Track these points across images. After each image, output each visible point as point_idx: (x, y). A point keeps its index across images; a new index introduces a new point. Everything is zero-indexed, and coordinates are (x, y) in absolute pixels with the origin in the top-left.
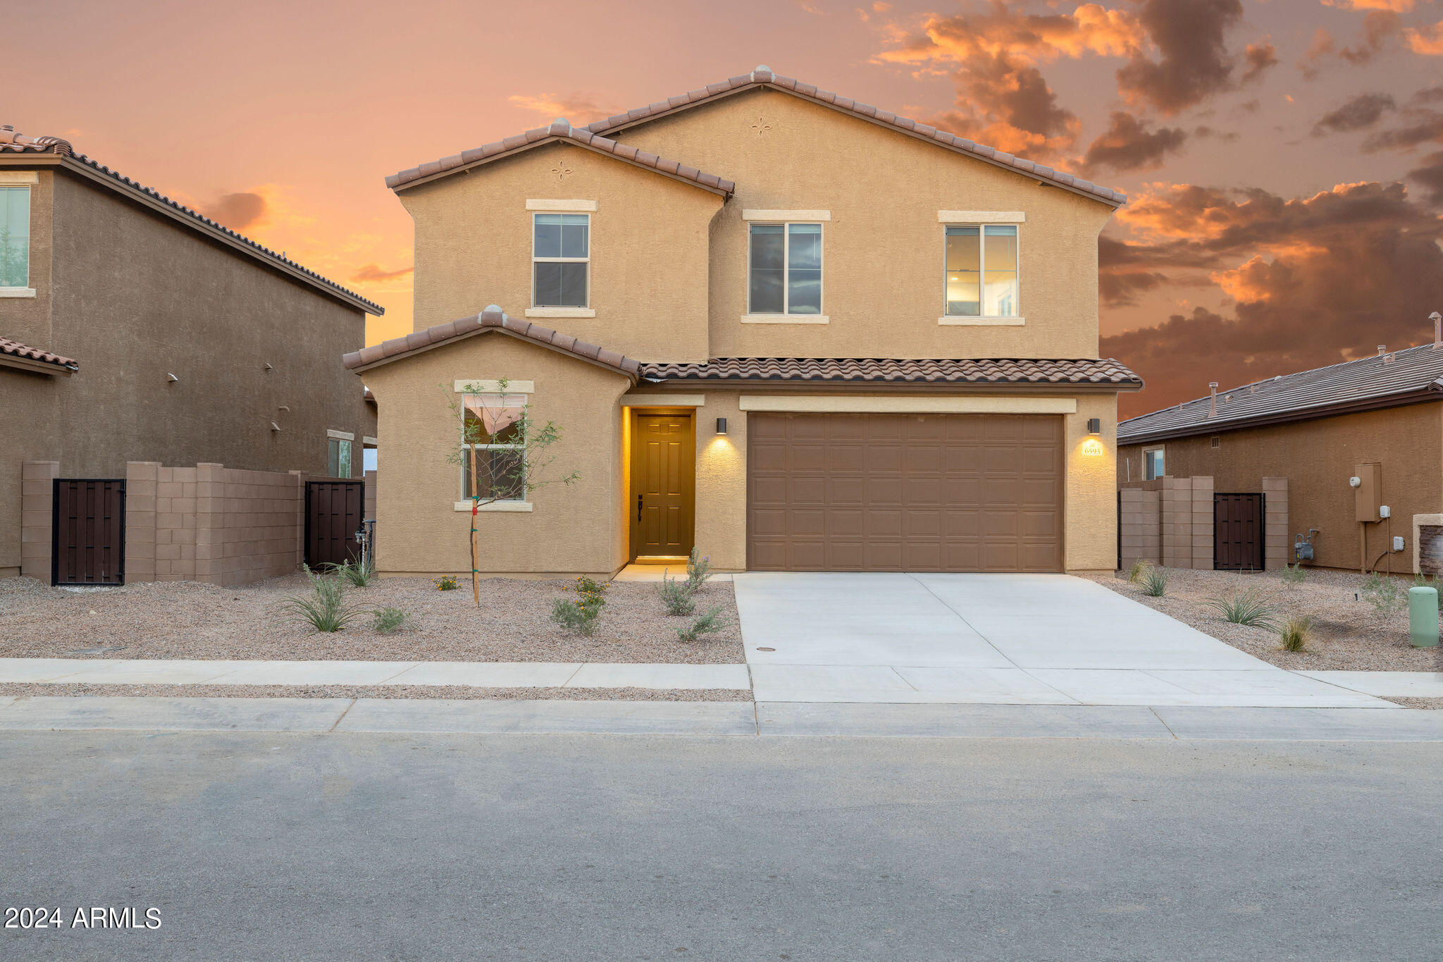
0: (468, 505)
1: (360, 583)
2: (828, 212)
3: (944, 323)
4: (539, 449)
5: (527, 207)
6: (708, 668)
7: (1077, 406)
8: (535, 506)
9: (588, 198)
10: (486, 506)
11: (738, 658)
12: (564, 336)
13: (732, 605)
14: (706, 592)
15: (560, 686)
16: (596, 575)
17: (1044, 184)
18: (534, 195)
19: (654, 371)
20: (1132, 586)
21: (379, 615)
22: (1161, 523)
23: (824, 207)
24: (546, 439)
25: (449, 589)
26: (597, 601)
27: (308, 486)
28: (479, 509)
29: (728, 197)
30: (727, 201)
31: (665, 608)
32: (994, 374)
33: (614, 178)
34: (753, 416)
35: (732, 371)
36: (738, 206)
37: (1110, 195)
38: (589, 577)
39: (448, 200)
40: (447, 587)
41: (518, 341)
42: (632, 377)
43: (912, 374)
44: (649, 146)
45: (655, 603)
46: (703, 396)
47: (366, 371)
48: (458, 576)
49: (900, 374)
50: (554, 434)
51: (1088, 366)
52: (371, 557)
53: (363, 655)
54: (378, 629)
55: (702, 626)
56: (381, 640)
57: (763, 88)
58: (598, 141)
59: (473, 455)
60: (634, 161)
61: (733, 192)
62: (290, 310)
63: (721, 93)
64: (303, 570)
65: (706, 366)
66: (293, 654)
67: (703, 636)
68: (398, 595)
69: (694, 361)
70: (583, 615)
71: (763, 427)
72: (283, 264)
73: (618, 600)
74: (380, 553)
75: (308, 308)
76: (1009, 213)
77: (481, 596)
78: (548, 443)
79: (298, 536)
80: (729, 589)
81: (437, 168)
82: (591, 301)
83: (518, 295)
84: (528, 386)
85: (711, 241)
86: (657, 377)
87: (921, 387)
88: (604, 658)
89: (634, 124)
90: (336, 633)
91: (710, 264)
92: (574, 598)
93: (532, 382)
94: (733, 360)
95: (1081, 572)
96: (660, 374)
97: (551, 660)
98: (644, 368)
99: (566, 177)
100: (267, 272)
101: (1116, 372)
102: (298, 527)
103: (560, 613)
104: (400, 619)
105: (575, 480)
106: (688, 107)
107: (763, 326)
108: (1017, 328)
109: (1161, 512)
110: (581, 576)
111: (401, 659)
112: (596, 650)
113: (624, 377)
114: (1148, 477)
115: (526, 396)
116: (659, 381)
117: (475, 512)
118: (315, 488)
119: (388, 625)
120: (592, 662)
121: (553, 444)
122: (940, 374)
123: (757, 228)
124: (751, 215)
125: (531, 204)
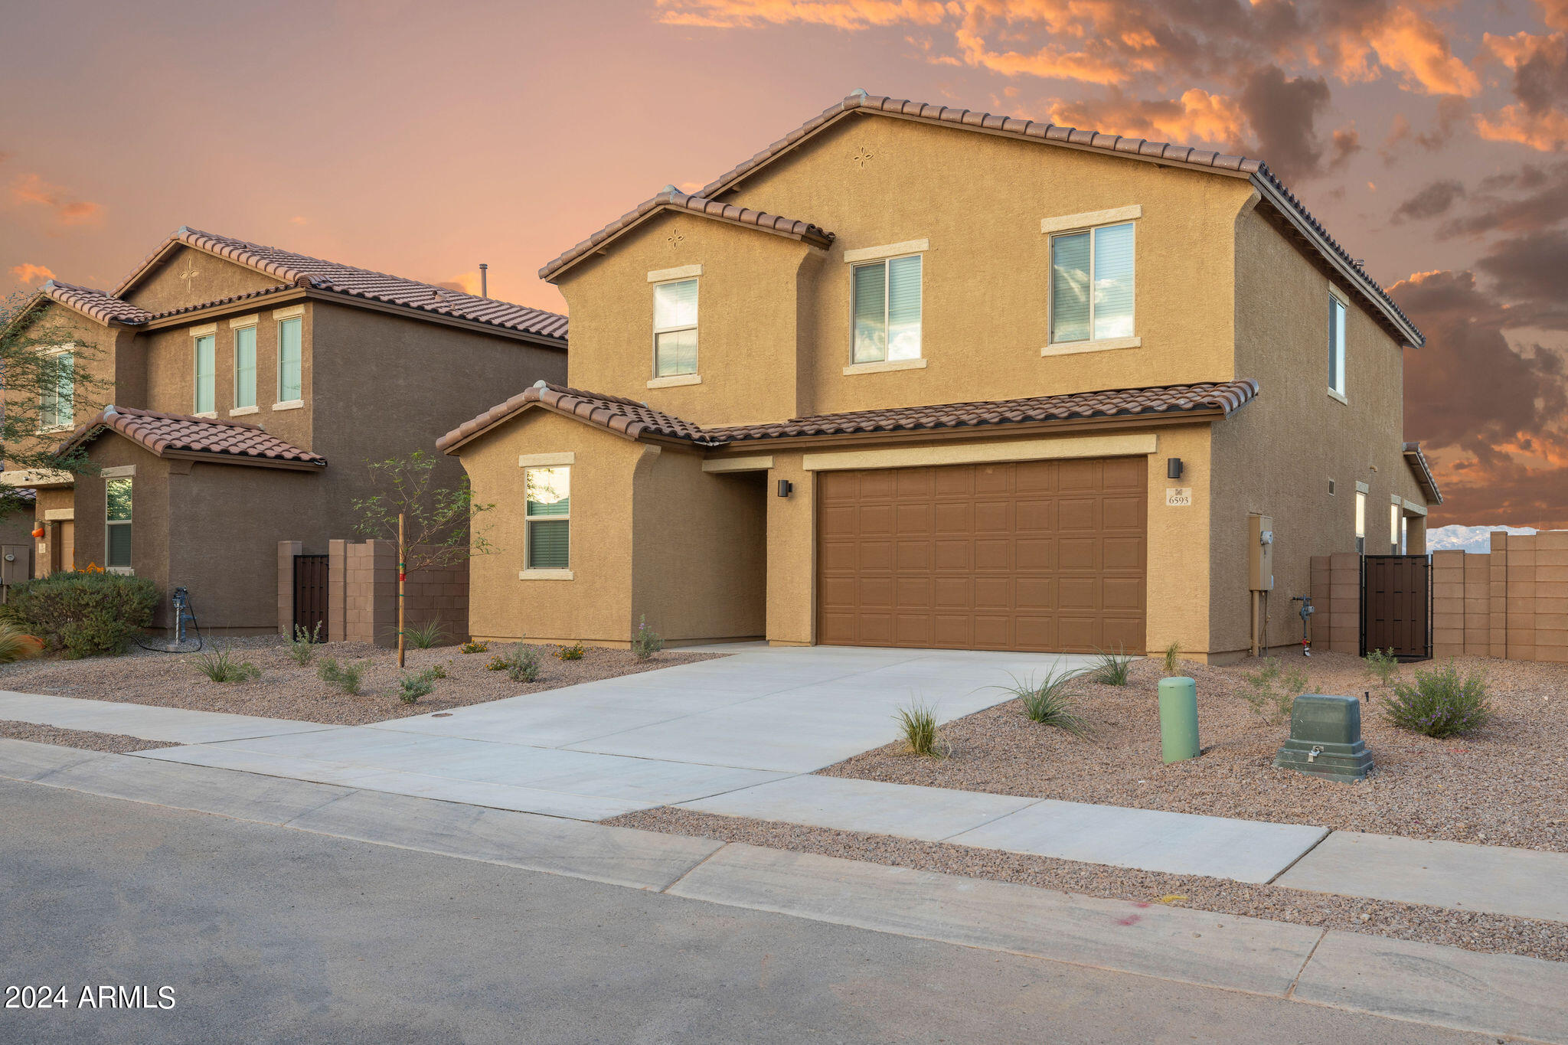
2: (927, 240)
3: (1047, 354)
5: (649, 280)
7: (1160, 443)
8: (575, 575)
9: (697, 262)
17: (1159, 165)
18: (656, 266)
19: (715, 435)
23: (923, 235)
29: (828, 243)
30: (828, 246)
33: (716, 237)
34: (820, 475)
36: (839, 250)
39: (592, 283)
44: (752, 202)
46: (771, 457)
57: (853, 117)
58: (708, 206)
61: (833, 237)
69: (783, 421)
71: (828, 486)
76: (1123, 209)
82: (699, 367)
83: (643, 368)
84: (569, 457)
85: (800, 292)
86: (717, 441)
89: (741, 178)
93: (573, 453)
96: (720, 438)
99: (679, 243)
107: (863, 377)
108: (1132, 351)
116: (719, 444)
123: (859, 270)
124: (855, 255)
125: (652, 276)
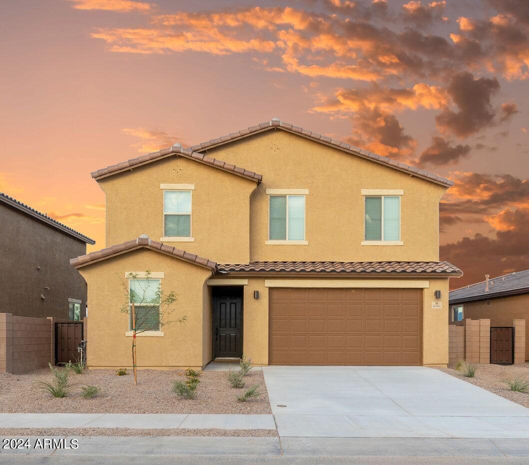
0: (131, 333)
1: (79, 372)
2: (308, 190)
4: (167, 306)
6: (253, 417)
7: (430, 284)
9: (190, 183)
10: (139, 334)
11: (268, 411)
12: (179, 250)
13: (263, 383)
14: (250, 375)
15: (175, 428)
16: (196, 368)
17: (413, 176)
18: (165, 182)
19: (224, 268)
20: (458, 372)
21: (85, 389)
22: (465, 341)
23: (306, 187)
24: (170, 300)
25: (123, 375)
26: (196, 381)
27: (56, 324)
28: (136, 335)
29: (259, 183)
30: (258, 185)
31: (229, 384)
32: (389, 269)
34: (271, 289)
35: (261, 268)
36: (264, 187)
37: (445, 181)
38: (191, 368)
39: (120, 184)
40: (122, 373)
41: (156, 252)
42: (213, 270)
43: (349, 269)
44: (220, 157)
45: (224, 381)
46: (247, 280)
47: (82, 268)
48: (128, 368)
49: (343, 269)
50: (174, 298)
51: (435, 265)
52: (85, 359)
53: (75, 410)
54: (85, 396)
55: (249, 394)
56: (86, 402)
57: (276, 129)
58: (195, 155)
59: (133, 308)
60: (213, 164)
61: (261, 180)
62: (49, 241)
63: (256, 131)
64: (49, 367)
65: (248, 265)
66: (40, 410)
67: (250, 399)
68: (97, 378)
69: (243, 263)
70: (188, 388)
71: (276, 295)
72: (45, 218)
73: (206, 380)
74: (89, 357)
75: (58, 240)
76: (397, 190)
77: (138, 378)
78: (171, 302)
79: (52, 349)
80: (261, 374)
81: (117, 168)
82: (192, 234)
83: (156, 231)
84: (161, 275)
85: (250, 204)
86: (225, 271)
87: (353, 275)
88: (200, 411)
89: (213, 147)
90: (63, 398)
91: (250, 216)
92: (184, 380)
93: (163, 273)
94: (262, 262)
95: (432, 365)
96: (226, 269)
97: (172, 412)
98: (219, 266)
99: (180, 172)
100: (38, 222)
101: (448, 267)
102: (52, 345)
103: (178, 387)
104: (96, 391)
105: (184, 321)
106: (239, 138)
107: (276, 246)
109: (465, 336)
110: (187, 368)
111: (96, 412)
112: (195, 407)
113: (209, 270)
114: (455, 320)
115: (160, 280)
116: (226, 272)
117: (135, 337)
118: (59, 325)
119: (91, 394)
120: (193, 413)
121: (174, 303)
122: (363, 269)
123: (273, 197)
124: (270, 191)
125: (162, 186)
